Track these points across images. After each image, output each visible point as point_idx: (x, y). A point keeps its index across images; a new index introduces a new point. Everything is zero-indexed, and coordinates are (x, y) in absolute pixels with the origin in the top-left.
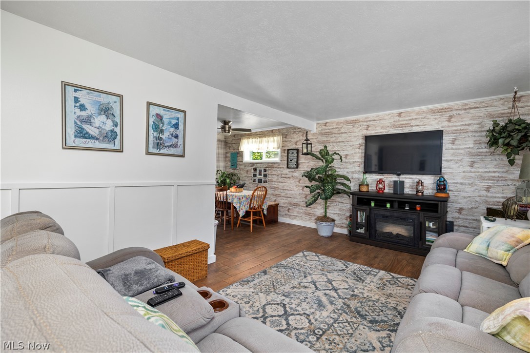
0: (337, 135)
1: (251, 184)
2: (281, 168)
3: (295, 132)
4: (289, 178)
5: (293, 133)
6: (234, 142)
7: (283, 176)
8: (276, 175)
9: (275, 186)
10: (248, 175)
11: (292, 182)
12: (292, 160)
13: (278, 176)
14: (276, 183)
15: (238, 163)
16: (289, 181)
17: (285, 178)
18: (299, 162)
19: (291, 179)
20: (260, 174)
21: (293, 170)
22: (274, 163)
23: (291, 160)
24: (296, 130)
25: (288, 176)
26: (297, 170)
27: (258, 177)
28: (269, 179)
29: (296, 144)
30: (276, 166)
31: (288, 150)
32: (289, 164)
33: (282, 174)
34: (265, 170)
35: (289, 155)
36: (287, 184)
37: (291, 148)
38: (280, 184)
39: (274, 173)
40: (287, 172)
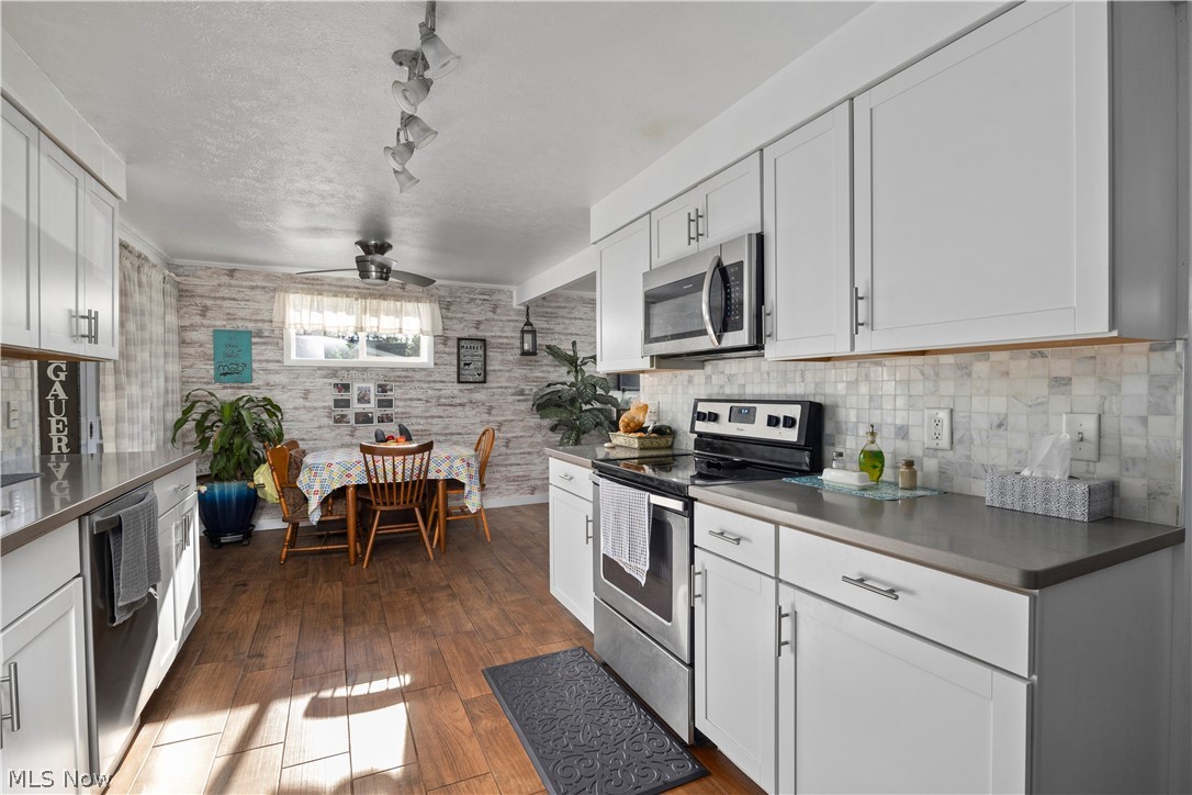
0: (567, 321)
1: (326, 430)
2: (435, 382)
3: (472, 300)
4: (461, 405)
5: (466, 300)
6: (225, 292)
7: (443, 400)
8: (419, 400)
9: (420, 427)
10: (307, 404)
11: (468, 413)
12: (469, 364)
13: (427, 401)
14: (423, 421)
15: (255, 365)
16: (460, 414)
17: (452, 405)
18: (489, 368)
19: (467, 408)
20: (363, 399)
21: (472, 386)
22: (414, 370)
23: (465, 364)
24: (476, 296)
25: (457, 401)
26: (483, 388)
27: (357, 407)
28: (400, 410)
29: (477, 328)
30: (418, 376)
31: (459, 339)
32: (462, 372)
33: (439, 398)
34: (383, 389)
35: (462, 351)
36: (455, 421)
37: (464, 334)
38: (435, 421)
39: (413, 394)
40: (456, 392)
